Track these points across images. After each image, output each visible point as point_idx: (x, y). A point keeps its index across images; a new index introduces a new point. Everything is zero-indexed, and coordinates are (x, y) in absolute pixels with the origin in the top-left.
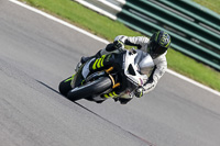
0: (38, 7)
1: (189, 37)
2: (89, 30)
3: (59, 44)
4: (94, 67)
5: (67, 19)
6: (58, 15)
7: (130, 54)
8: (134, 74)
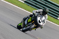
2: (17, 6)
3: (9, 10)
4: (28, 21)
7: (39, 17)
8: (41, 23)
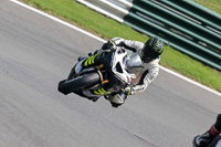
0: (45, 10)
1: (196, 40)
2: (96, 33)
4: (86, 64)
5: (74, 21)
6: (65, 18)
7: (119, 52)
8: (122, 72)
